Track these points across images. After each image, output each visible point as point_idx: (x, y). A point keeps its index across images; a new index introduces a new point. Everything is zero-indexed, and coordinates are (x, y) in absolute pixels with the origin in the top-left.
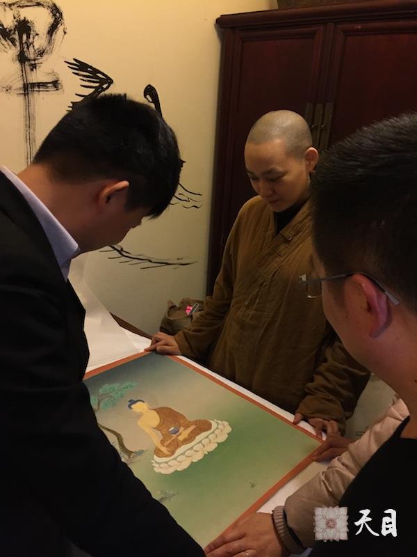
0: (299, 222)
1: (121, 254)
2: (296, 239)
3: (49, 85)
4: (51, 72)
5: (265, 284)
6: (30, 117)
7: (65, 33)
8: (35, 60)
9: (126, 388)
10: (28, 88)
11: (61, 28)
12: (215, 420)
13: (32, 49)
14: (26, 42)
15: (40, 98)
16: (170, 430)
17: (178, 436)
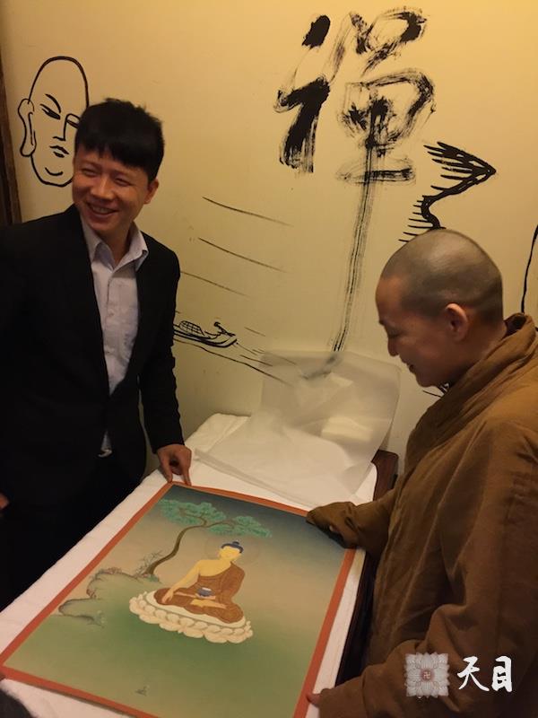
3: (397, 174)
4: (403, 158)
6: (364, 209)
7: (432, 111)
8: (385, 145)
9: (258, 532)
10: (370, 177)
11: (427, 105)
12: (249, 622)
13: (384, 133)
14: (379, 125)
15: (381, 189)
16: (204, 589)
17: (197, 598)
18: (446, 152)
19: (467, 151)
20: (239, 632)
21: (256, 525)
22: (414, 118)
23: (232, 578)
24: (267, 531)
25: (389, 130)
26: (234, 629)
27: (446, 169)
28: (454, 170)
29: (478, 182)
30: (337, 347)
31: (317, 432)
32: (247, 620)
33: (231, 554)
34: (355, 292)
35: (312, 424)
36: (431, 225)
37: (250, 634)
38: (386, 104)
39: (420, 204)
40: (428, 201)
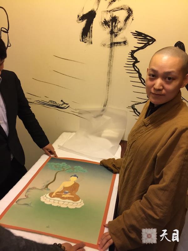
3: (122, 43)
4: (124, 37)
6: (111, 57)
7: (133, 20)
8: (117, 33)
9: (82, 171)
10: (112, 44)
11: (131, 18)
12: (82, 201)
13: (116, 28)
14: (114, 26)
15: (117, 49)
16: (66, 191)
17: (64, 194)
18: (138, 34)
19: (145, 34)
20: (79, 204)
21: (82, 168)
22: (127, 22)
23: (75, 187)
24: (86, 170)
25: (118, 28)
26: (77, 203)
27: (139, 40)
28: (142, 41)
29: (150, 44)
30: (105, 106)
31: (100, 136)
32: (82, 200)
33: (74, 179)
34: (110, 86)
35: (98, 133)
36: (134, 61)
37: (83, 204)
38: (116, 18)
39: (130, 53)
40: (133, 52)
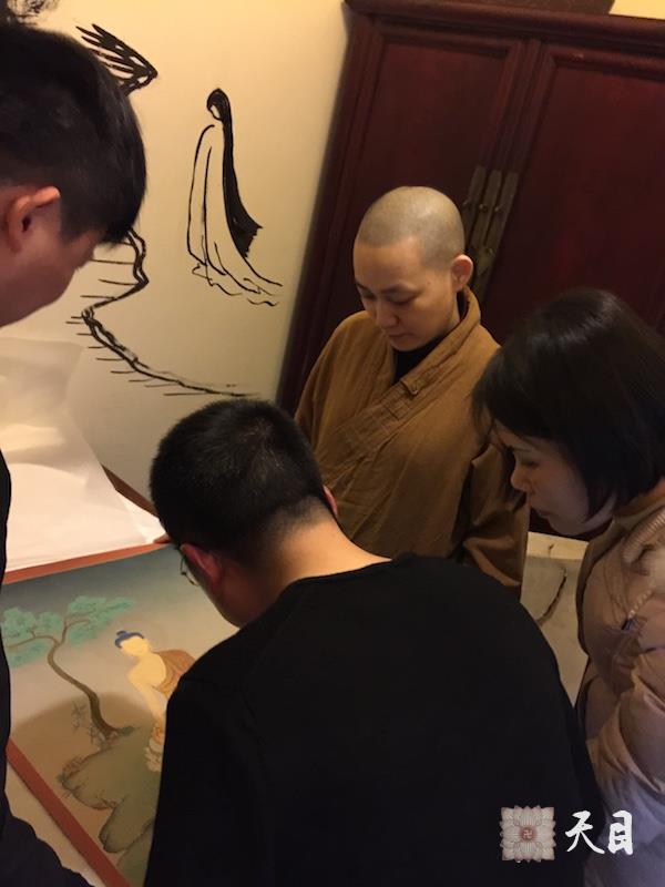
0: (433, 367)
1: (133, 367)
2: (424, 393)
5: (367, 460)
18: (104, 40)
19: (126, 43)
28: (114, 67)
29: (139, 86)
